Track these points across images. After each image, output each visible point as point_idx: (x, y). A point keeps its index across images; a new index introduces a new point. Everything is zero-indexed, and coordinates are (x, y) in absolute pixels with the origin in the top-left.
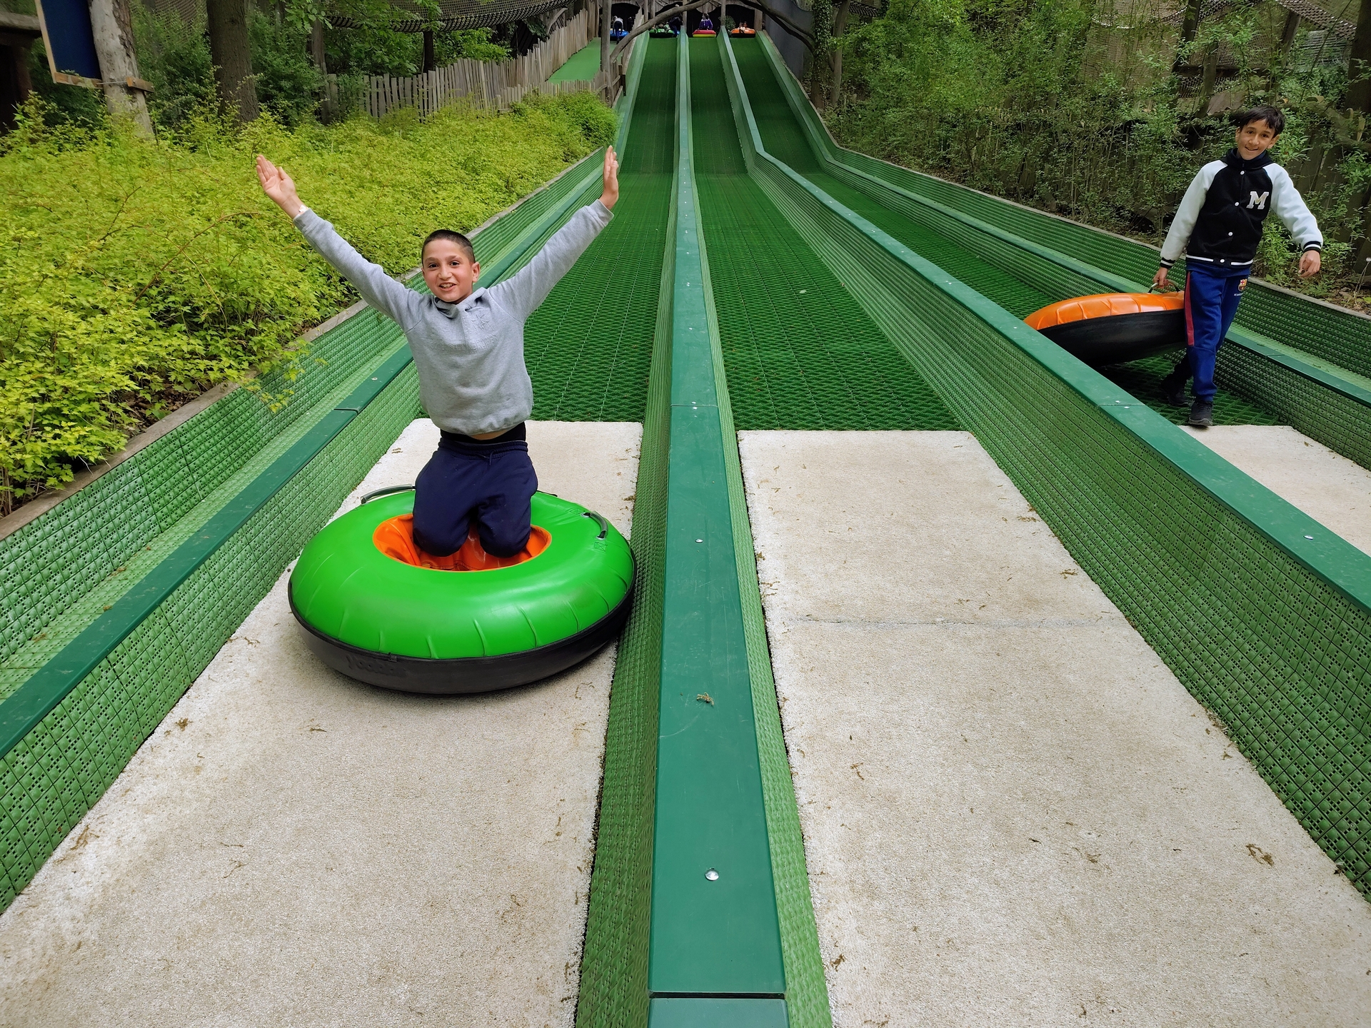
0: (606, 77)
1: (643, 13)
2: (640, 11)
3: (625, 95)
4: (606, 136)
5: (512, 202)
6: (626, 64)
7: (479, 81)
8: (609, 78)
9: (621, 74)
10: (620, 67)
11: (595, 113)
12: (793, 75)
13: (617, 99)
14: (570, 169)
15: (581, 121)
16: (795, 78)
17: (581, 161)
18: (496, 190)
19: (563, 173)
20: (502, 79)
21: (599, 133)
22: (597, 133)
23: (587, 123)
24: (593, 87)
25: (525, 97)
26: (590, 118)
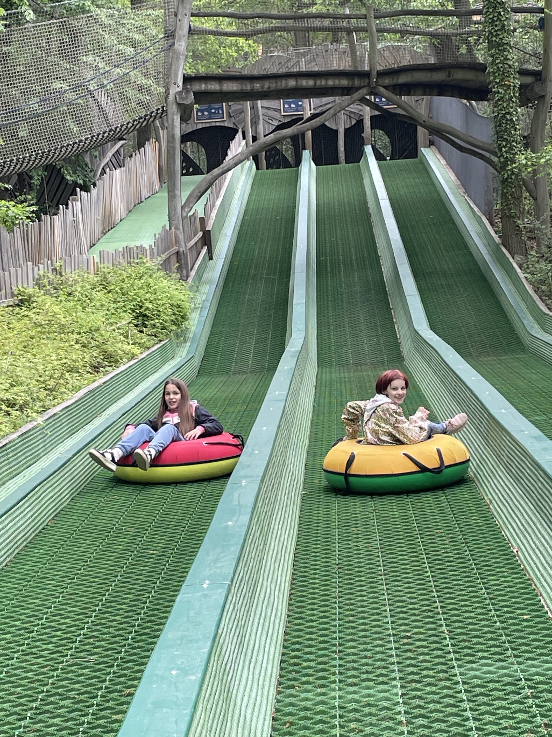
0: (176, 237)
1: (244, 138)
2: (239, 135)
3: (211, 258)
4: (174, 323)
6: (214, 215)
8: (182, 237)
9: (203, 229)
10: (203, 221)
11: (155, 292)
12: (476, 209)
13: (196, 267)
15: (130, 306)
16: (479, 214)
17: (122, 368)
20: (17, 252)
21: (161, 321)
22: (157, 321)
23: (141, 307)
24: (153, 253)
25: (39, 279)
26: (146, 300)
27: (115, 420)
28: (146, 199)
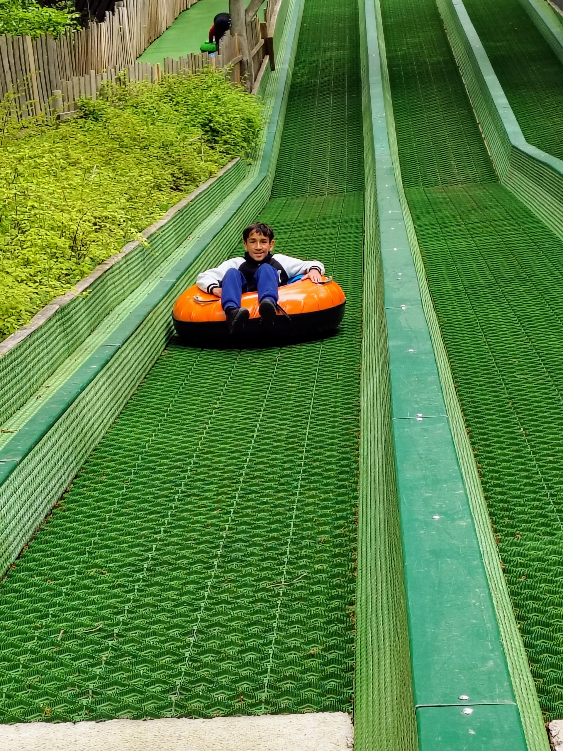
0: (240, 44)
3: (273, 69)
4: (245, 140)
5: (82, 274)
6: (274, 20)
7: (25, 70)
8: (245, 44)
9: (264, 36)
10: (264, 27)
11: (224, 105)
13: (259, 78)
14: (184, 203)
15: (200, 119)
17: (203, 187)
18: (53, 256)
19: (172, 212)
20: (64, 62)
21: (233, 137)
22: (228, 136)
23: (210, 121)
24: (219, 62)
25: (102, 89)
26: (216, 113)
27: (208, 242)
28: (192, 6)
